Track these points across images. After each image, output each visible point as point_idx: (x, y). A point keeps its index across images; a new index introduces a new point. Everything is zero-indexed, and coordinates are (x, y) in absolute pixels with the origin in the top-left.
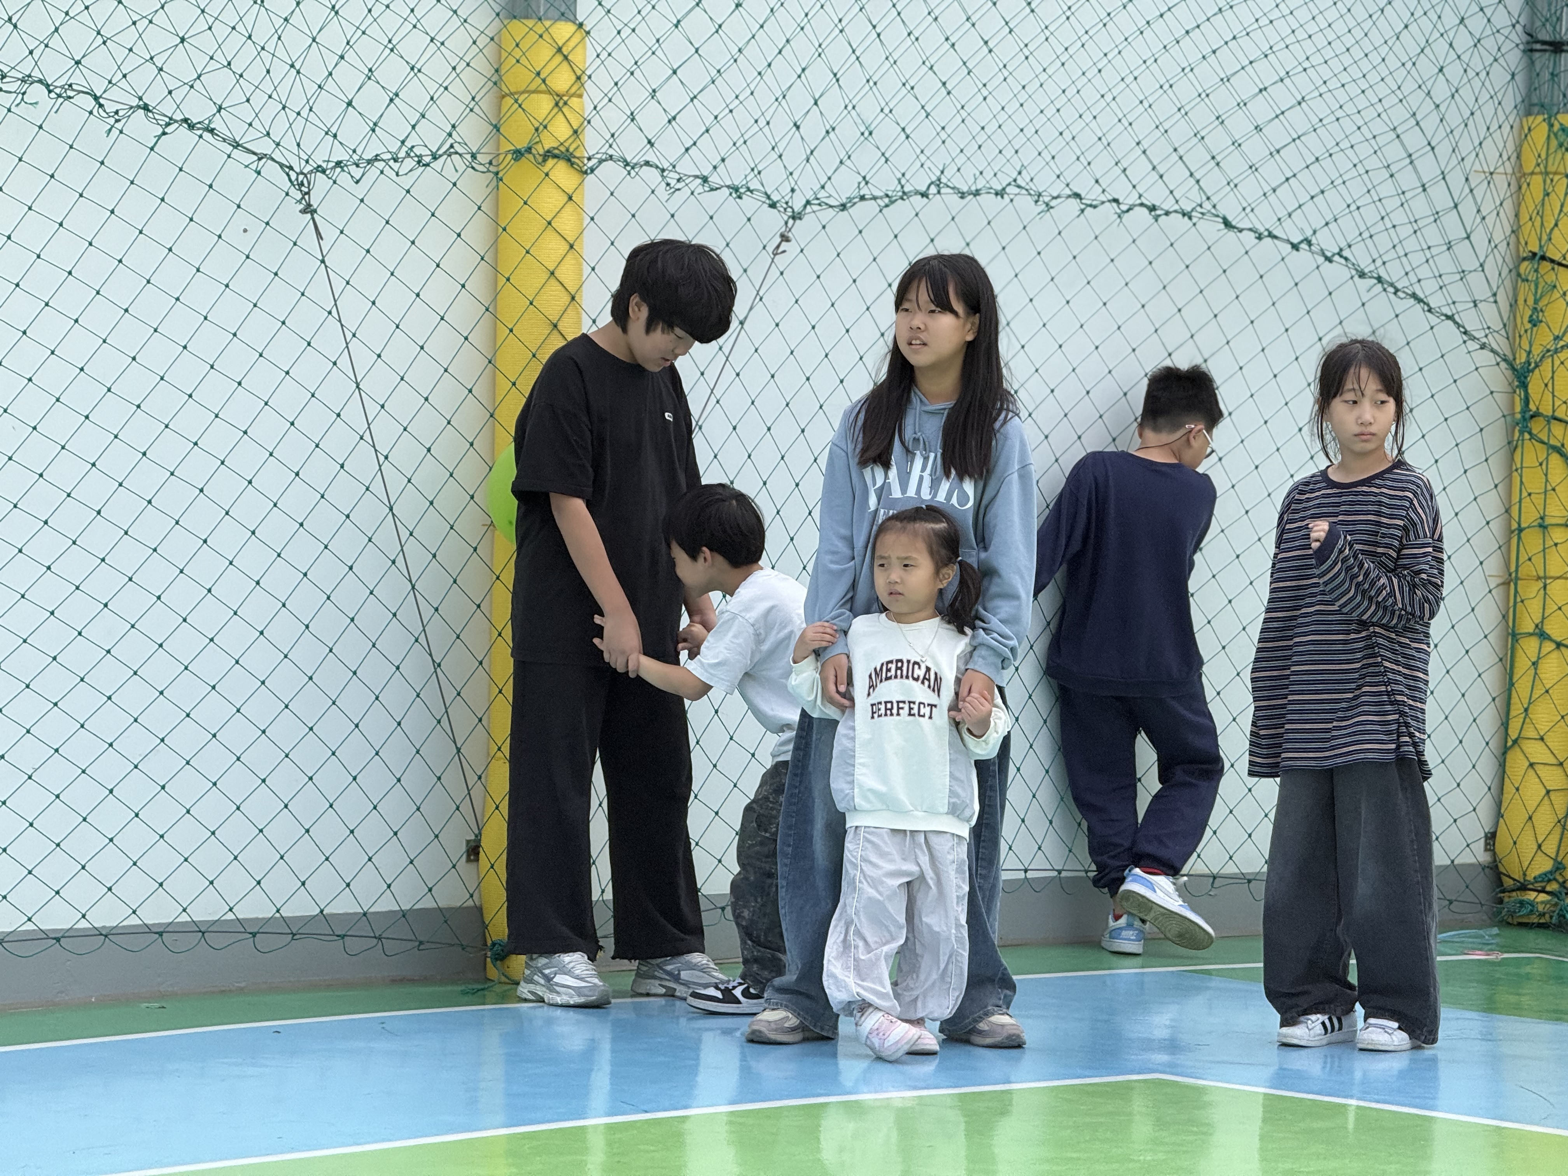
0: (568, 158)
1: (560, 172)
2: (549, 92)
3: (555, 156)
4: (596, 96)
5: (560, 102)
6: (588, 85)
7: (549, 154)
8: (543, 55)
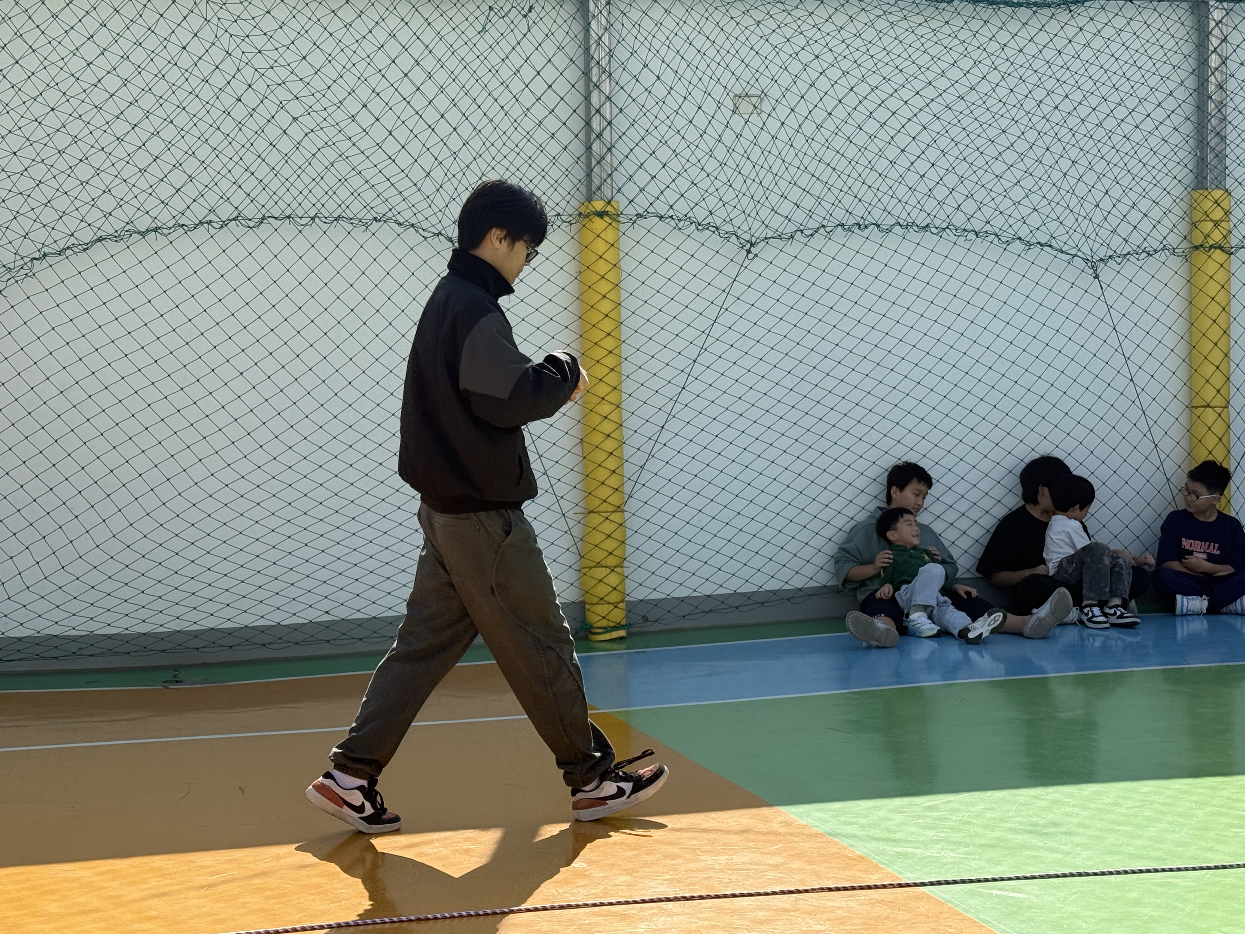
0: (1221, 248)
1: (1218, 255)
2: (1212, 220)
3: (1215, 248)
4: (1235, 221)
5: (1216, 224)
6: (1231, 217)
7: (1211, 247)
8: (1208, 204)
